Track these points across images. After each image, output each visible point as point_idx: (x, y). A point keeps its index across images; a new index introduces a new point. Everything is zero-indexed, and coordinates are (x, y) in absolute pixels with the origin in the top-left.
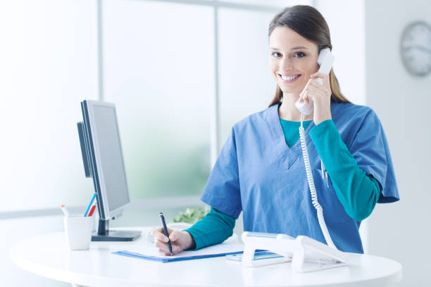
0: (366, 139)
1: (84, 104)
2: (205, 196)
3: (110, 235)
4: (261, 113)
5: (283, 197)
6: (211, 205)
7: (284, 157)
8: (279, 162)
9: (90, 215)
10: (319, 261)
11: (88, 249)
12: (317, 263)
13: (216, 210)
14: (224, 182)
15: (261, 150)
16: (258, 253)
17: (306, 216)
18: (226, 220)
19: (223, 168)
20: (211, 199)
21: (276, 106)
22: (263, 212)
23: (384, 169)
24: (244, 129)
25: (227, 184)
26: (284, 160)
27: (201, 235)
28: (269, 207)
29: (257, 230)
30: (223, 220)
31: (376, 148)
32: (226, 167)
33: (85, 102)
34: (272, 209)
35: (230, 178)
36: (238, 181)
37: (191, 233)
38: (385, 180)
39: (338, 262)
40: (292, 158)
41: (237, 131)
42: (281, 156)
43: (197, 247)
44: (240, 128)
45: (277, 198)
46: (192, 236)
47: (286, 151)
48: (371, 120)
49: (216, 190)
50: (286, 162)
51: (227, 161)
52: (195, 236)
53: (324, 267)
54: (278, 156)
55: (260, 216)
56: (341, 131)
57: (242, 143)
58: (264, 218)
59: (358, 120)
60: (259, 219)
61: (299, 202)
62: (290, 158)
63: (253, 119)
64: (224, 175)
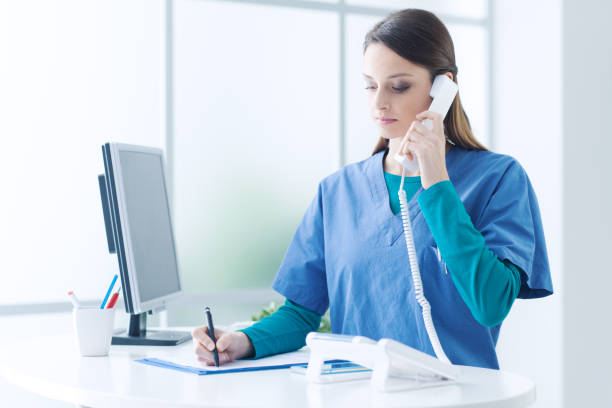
0: (506, 204)
1: (107, 149)
2: (278, 282)
3: (149, 336)
4: (361, 164)
5: (383, 286)
6: (286, 295)
7: (387, 227)
8: (378, 236)
9: (111, 305)
10: (416, 377)
11: (106, 355)
12: (414, 380)
13: (293, 303)
14: (305, 262)
15: (356, 218)
16: (338, 364)
17: (413, 315)
18: (305, 317)
19: (304, 242)
20: (285, 286)
21: (382, 154)
22: (355, 308)
23: (529, 249)
24: (336, 186)
25: (309, 265)
26: (387, 232)
27: (263, 338)
28: (364, 301)
29: (347, 333)
30: (302, 317)
31: (520, 216)
32: (309, 242)
33: (108, 145)
34: (368, 302)
35: (313, 257)
36: (322, 262)
37: (249, 334)
38: (531, 265)
39: (444, 379)
40: (397, 229)
41: (326, 189)
42: (382, 227)
43: (258, 354)
44: (330, 185)
45: (374, 287)
46: (250, 340)
47: (389, 220)
48: (513, 175)
49: (293, 274)
50: (389, 236)
51: (310, 232)
52: (255, 340)
53: (424, 385)
54: (379, 227)
55: (351, 312)
56: (464, 197)
57: (332, 207)
58: (357, 317)
59: (494, 176)
60: (351, 317)
61: (405, 293)
62: (394, 230)
63: (349, 172)
64: (305, 252)
